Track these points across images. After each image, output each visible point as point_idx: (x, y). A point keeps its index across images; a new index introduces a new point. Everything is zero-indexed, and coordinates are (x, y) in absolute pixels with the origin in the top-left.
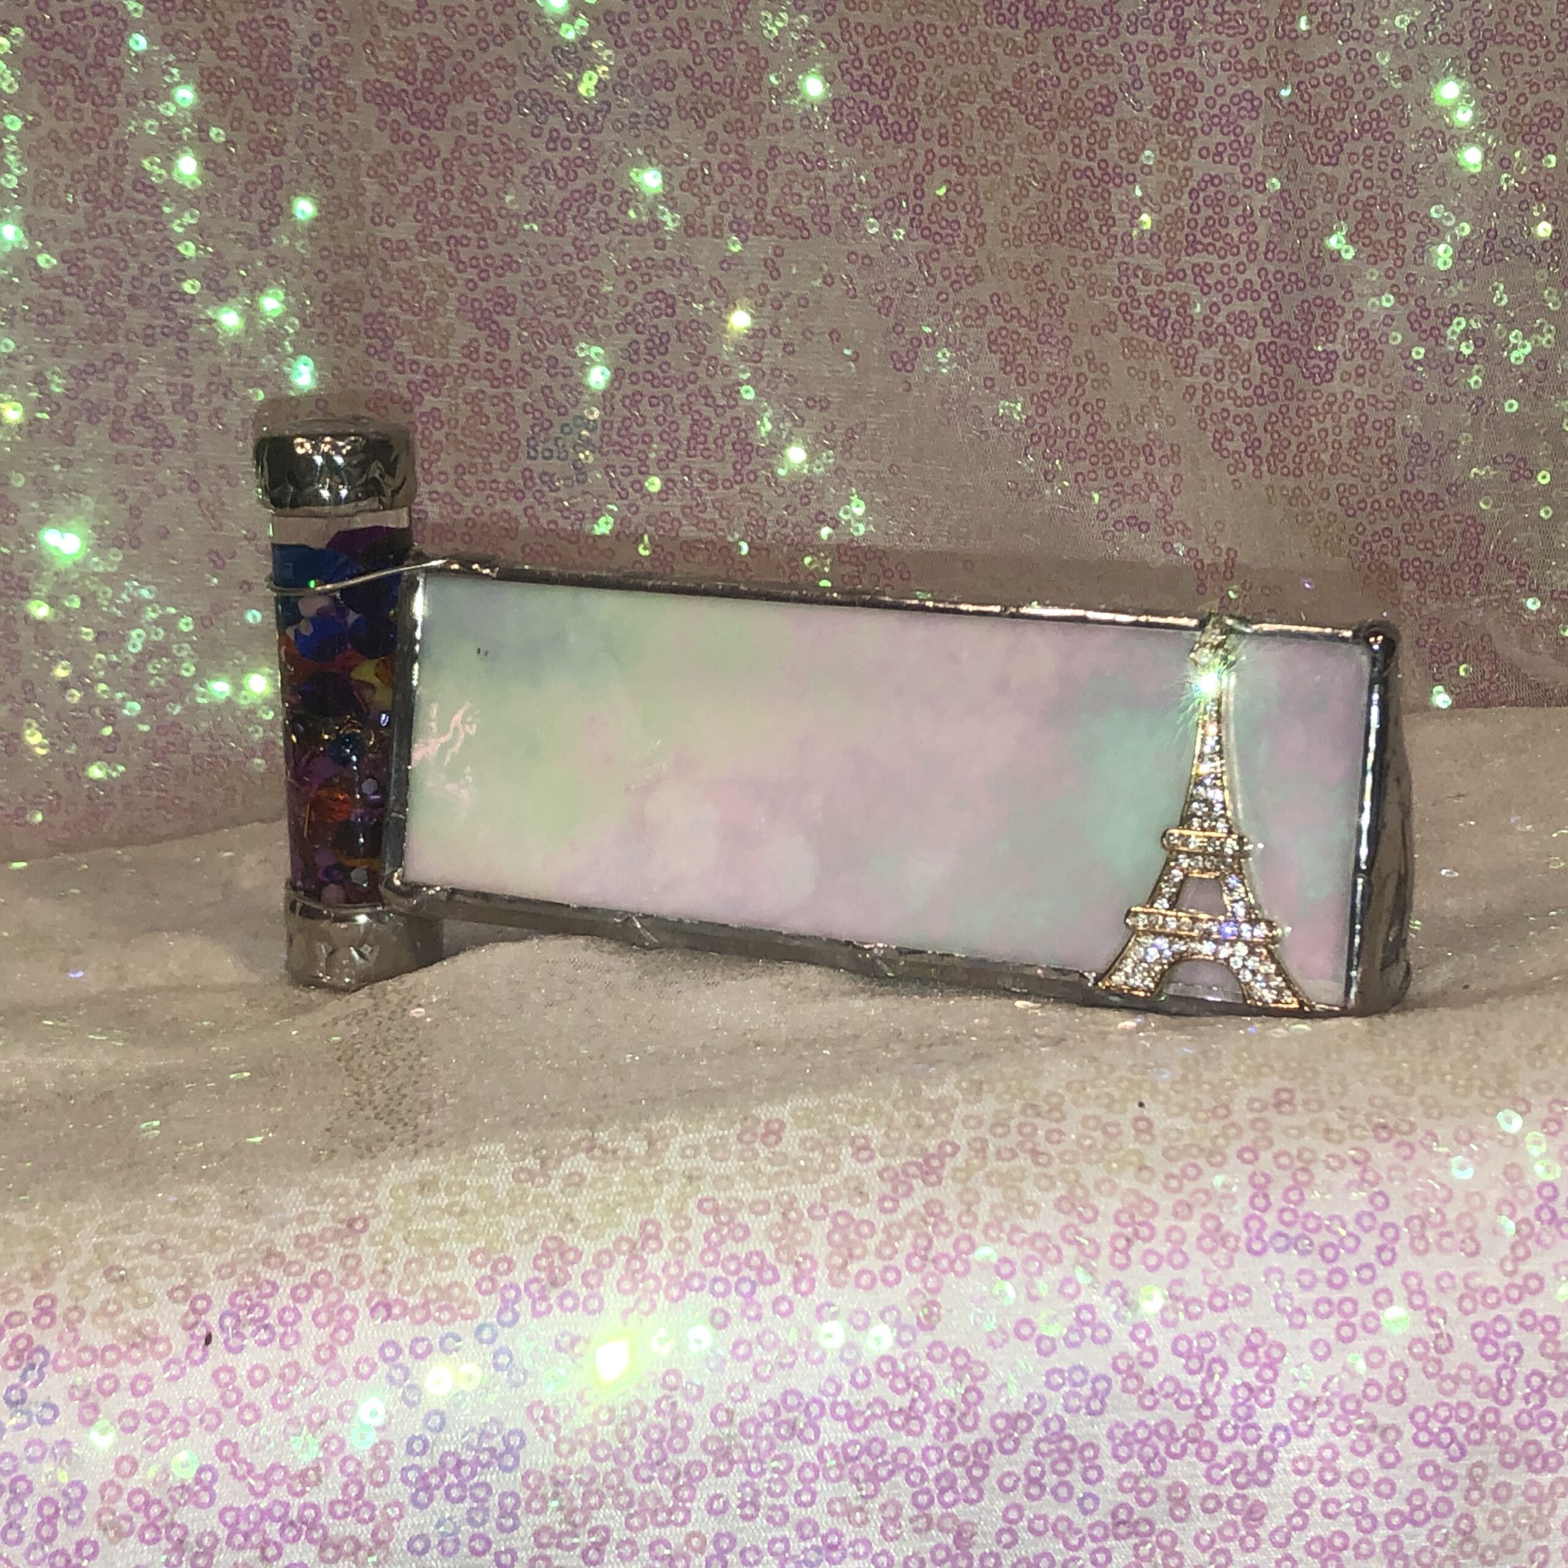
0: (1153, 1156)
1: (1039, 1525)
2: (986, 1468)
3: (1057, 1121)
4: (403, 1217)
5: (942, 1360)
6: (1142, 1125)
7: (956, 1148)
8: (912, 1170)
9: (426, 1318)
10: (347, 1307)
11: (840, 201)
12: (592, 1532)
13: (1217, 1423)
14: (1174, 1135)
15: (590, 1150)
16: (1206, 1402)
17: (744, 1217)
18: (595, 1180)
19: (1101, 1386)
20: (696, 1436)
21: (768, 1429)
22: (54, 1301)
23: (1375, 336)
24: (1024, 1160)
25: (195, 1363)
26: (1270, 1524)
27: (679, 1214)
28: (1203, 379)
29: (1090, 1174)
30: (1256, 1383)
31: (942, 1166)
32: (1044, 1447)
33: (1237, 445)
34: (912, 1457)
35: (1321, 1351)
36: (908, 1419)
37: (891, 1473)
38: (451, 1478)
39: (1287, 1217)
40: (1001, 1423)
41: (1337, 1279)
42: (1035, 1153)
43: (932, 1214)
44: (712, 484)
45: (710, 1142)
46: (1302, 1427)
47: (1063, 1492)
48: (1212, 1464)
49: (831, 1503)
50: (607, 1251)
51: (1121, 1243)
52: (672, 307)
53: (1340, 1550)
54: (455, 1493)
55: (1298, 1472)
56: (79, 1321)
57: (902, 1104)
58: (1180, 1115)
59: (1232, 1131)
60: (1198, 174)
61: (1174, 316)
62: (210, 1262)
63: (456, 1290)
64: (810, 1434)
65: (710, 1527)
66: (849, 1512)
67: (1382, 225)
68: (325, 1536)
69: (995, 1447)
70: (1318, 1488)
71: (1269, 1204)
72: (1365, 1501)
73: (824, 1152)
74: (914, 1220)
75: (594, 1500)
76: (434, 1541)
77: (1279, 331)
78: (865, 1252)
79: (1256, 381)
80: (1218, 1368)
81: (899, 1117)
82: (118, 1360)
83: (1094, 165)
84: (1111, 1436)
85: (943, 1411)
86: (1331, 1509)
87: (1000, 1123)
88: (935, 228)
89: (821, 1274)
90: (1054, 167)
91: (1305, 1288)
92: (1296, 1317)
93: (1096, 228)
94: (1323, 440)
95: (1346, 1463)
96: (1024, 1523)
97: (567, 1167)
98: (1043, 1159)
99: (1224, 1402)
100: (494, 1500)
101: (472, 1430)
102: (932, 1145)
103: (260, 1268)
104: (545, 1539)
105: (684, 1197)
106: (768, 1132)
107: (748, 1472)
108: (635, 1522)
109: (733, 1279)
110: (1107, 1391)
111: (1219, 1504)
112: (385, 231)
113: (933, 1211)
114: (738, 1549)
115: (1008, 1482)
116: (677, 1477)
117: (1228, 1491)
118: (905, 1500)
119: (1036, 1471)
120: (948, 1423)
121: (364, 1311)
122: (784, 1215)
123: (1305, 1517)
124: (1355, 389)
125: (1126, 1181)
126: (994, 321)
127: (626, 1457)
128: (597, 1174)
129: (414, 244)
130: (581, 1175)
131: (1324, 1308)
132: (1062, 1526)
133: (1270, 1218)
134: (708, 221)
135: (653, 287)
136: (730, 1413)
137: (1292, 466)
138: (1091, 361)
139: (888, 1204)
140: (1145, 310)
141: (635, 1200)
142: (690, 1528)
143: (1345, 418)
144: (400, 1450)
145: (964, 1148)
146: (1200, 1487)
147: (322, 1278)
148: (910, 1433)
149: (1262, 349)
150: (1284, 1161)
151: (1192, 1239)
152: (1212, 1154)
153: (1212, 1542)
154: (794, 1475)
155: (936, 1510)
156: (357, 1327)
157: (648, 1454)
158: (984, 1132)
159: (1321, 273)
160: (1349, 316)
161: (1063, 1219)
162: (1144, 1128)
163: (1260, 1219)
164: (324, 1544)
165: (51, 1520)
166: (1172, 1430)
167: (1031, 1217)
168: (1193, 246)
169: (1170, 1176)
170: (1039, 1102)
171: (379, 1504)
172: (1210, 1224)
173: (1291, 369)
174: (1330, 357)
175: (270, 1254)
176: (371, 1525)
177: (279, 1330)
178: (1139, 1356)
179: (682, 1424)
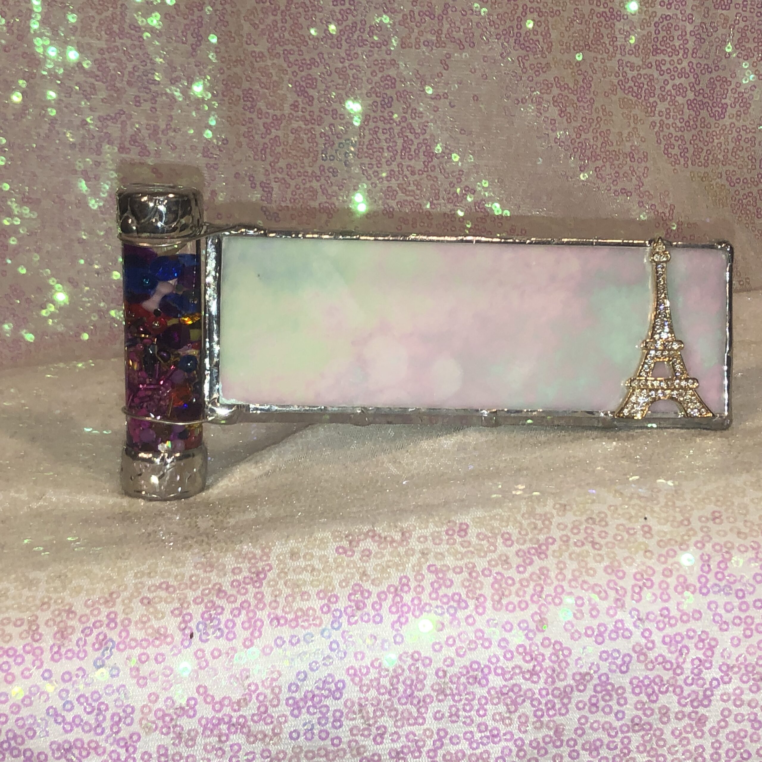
0: (652, 544)
1: (595, 725)
2: (570, 699)
3: (603, 526)
4: (283, 572)
5: (549, 646)
6: (646, 529)
7: (554, 540)
8: (533, 551)
9: (297, 625)
10: (258, 619)
11: (480, 30)
12: (378, 729)
13: (683, 677)
14: (662, 534)
15: (373, 537)
16: (678, 666)
17: (450, 575)
18: (377, 553)
19: (627, 659)
20: (428, 683)
21: (463, 680)
22: (116, 614)
23: (746, 95)
24: (588, 547)
25: (186, 647)
26: (709, 725)
27: (419, 573)
28: (660, 118)
29: (621, 553)
30: (703, 657)
31: (547, 549)
32: (599, 689)
33: (676, 151)
34: (534, 694)
35: (736, 642)
36: (532, 675)
37: (524, 701)
38: (310, 703)
39: (720, 576)
40: (578, 677)
41: (744, 607)
42: (593, 543)
43: (543, 574)
44: (413, 173)
45: (432, 534)
46: (726, 679)
47: (607, 710)
48: (680, 696)
49: (494, 715)
50: (383, 592)
51: (637, 590)
52: (394, 84)
53: (743, 738)
54: (311, 710)
55: (724, 701)
56: (128, 625)
57: (526, 516)
58: (665, 524)
59: (691, 533)
60: (659, 15)
61: (646, 86)
62: (191, 595)
63: (311, 611)
64: (484, 682)
65: (434, 726)
66: (503, 719)
67: (751, 40)
68: (250, 731)
69: (575, 689)
70: (733, 708)
71: (710, 570)
72: (756, 715)
73: (488, 541)
74: (534, 577)
75: (378, 713)
76: (302, 733)
77: (697, 93)
78: (510, 594)
79: (686, 118)
80: (685, 651)
81: (525, 523)
82: (148, 646)
83: (607, 10)
84: (631, 683)
85: (549, 672)
86: (739, 718)
87: (576, 527)
88: (527, 44)
89: (489, 604)
90: (586, 11)
91: (728, 611)
92: (724, 625)
93: (607, 42)
94: (719, 148)
95: (747, 697)
96: (588, 725)
97: (362, 545)
98: (597, 546)
99: (688, 666)
100: (330, 714)
101: (320, 679)
102: (542, 538)
103: (215, 598)
104: (355, 732)
105: (420, 564)
106: (461, 530)
107: (454, 700)
108: (399, 724)
109: (446, 607)
110: (630, 662)
111: (684, 716)
112: (252, 47)
113: (543, 572)
114: (448, 736)
115: (581, 705)
116: (419, 702)
117: (688, 709)
118: (530, 714)
119: (594, 700)
120: (551, 677)
121: (267, 622)
122: (470, 574)
123: (726, 722)
124: (736, 123)
125: (639, 558)
126: (556, 91)
127: (394, 692)
128: (377, 549)
129: (266, 53)
130: (369, 550)
131: (737, 621)
132: (607, 726)
133: (710, 576)
134: (413, 41)
135: (386, 73)
136: (445, 672)
137: (703, 161)
138: (604, 110)
139: (521, 569)
140: (631, 84)
141: (397, 565)
142: (425, 726)
143: (730, 137)
144: (285, 689)
145: (558, 539)
146: (675, 708)
147: (245, 605)
148: (533, 682)
149: (690, 103)
150: (718, 548)
151: (672, 587)
152: (681, 544)
153: (681, 734)
154: (476, 702)
155: (545, 719)
156: (263, 630)
157: (405, 691)
158: (567, 532)
159: (720, 65)
160: (733, 86)
161: (609, 577)
162: (648, 531)
163: (705, 577)
164: (249, 735)
165: (117, 723)
166: (662, 680)
167: (593, 576)
168: (656, 51)
169: (660, 555)
170: (594, 516)
171: (276, 715)
172: (681, 580)
173: (704, 113)
174: (724, 107)
175: (220, 590)
176: (271, 726)
177: (226, 631)
178: (646, 645)
179: (421, 677)
